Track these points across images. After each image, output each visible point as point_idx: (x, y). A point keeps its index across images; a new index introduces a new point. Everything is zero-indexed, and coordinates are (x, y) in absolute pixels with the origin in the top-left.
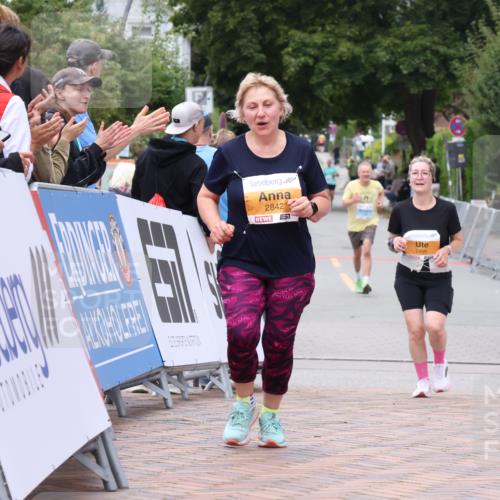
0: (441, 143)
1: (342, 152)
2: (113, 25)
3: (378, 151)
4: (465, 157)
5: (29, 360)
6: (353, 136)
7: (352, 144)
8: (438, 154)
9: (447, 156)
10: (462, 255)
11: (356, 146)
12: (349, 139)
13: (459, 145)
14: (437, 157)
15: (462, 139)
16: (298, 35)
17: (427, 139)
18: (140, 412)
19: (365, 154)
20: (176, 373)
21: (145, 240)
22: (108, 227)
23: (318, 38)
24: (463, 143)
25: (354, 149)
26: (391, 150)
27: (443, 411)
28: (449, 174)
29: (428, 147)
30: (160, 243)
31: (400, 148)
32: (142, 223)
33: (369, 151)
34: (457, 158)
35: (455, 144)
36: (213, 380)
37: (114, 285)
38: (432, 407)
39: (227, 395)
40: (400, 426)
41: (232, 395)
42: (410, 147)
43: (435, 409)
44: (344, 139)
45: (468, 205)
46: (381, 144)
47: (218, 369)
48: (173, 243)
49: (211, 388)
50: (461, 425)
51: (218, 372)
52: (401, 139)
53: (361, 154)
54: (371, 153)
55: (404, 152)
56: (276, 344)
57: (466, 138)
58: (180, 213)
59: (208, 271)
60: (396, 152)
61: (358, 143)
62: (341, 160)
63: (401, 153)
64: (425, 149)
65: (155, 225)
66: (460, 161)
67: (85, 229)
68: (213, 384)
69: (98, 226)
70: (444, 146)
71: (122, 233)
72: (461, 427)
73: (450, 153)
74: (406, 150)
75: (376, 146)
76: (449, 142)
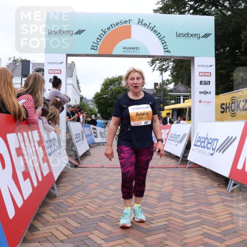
5: (81, 142)
16: (109, 109)
18: (93, 147)
20: (96, 143)
23: (111, 109)
37: (90, 134)
67: (87, 128)
71: (91, 129)
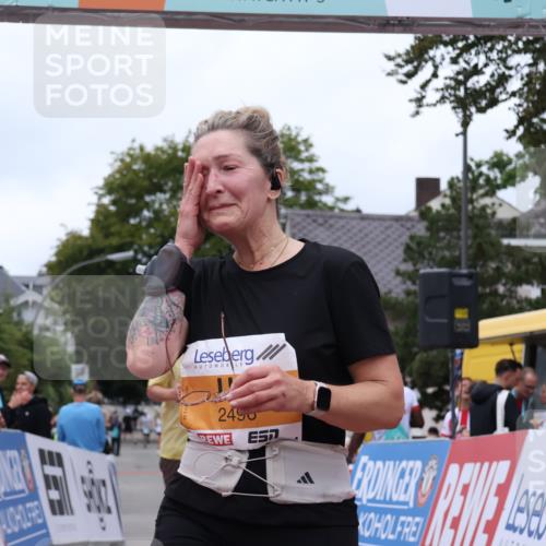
2: (27, 326)
21: (43, 462)
22: (20, 454)
30: (52, 464)
32: (41, 452)
37: (22, 491)
48: (61, 464)
65: (50, 453)
67: (5, 456)
69: (13, 454)
71: (29, 458)
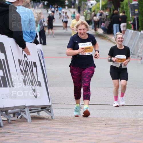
0: (127, 4)
1: (82, 9)
3: (98, 8)
4: (138, 11)
6: (86, 1)
7: (86, 5)
8: (126, 9)
9: (130, 10)
10: (137, 56)
11: (88, 6)
12: (85, 2)
13: (135, 5)
14: (125, 11)
15: (137, 2)
17: (121, 2)
19: (93, 10)
20: (5, 111)
24: (138, 4)
25: (87, 7)
26: (104, 8)
27: (128, 127)
28: (131, 19)
29: (121, 6)
31: (108, 6)
33: (94, 8)
34: (135, 11)
35: (134, 5)
36: (22, 114)
38: (123, 126)
39: (29, 121)
40: (108, 135)
41: (31, 121)
42: (113, 6)
43: (124, 127)
44: (83, 2)
45: (140, 33)
46: (99, 5)
47: (24, 109)
49: (21, 118)
50: (136, 134)
51: (25, 110)
52: (109, 3)
53: (90, 9)
54: (95, 9)
55: (110, 8)
56: (85, 84)
57: (139, 2)
58: (7, 37)
59: (20, 64)
60: (106, 8)
61: (89, 4)
62: (81, 12)
63: (109, 9)
64: (120, 7)
66: (136, 13)
68: (22, 116)
70: (129, 5)
72: (137, 135)
73: (131, 9)
74: (111, 8)
75: (97, 6)
76: (131, 4)
